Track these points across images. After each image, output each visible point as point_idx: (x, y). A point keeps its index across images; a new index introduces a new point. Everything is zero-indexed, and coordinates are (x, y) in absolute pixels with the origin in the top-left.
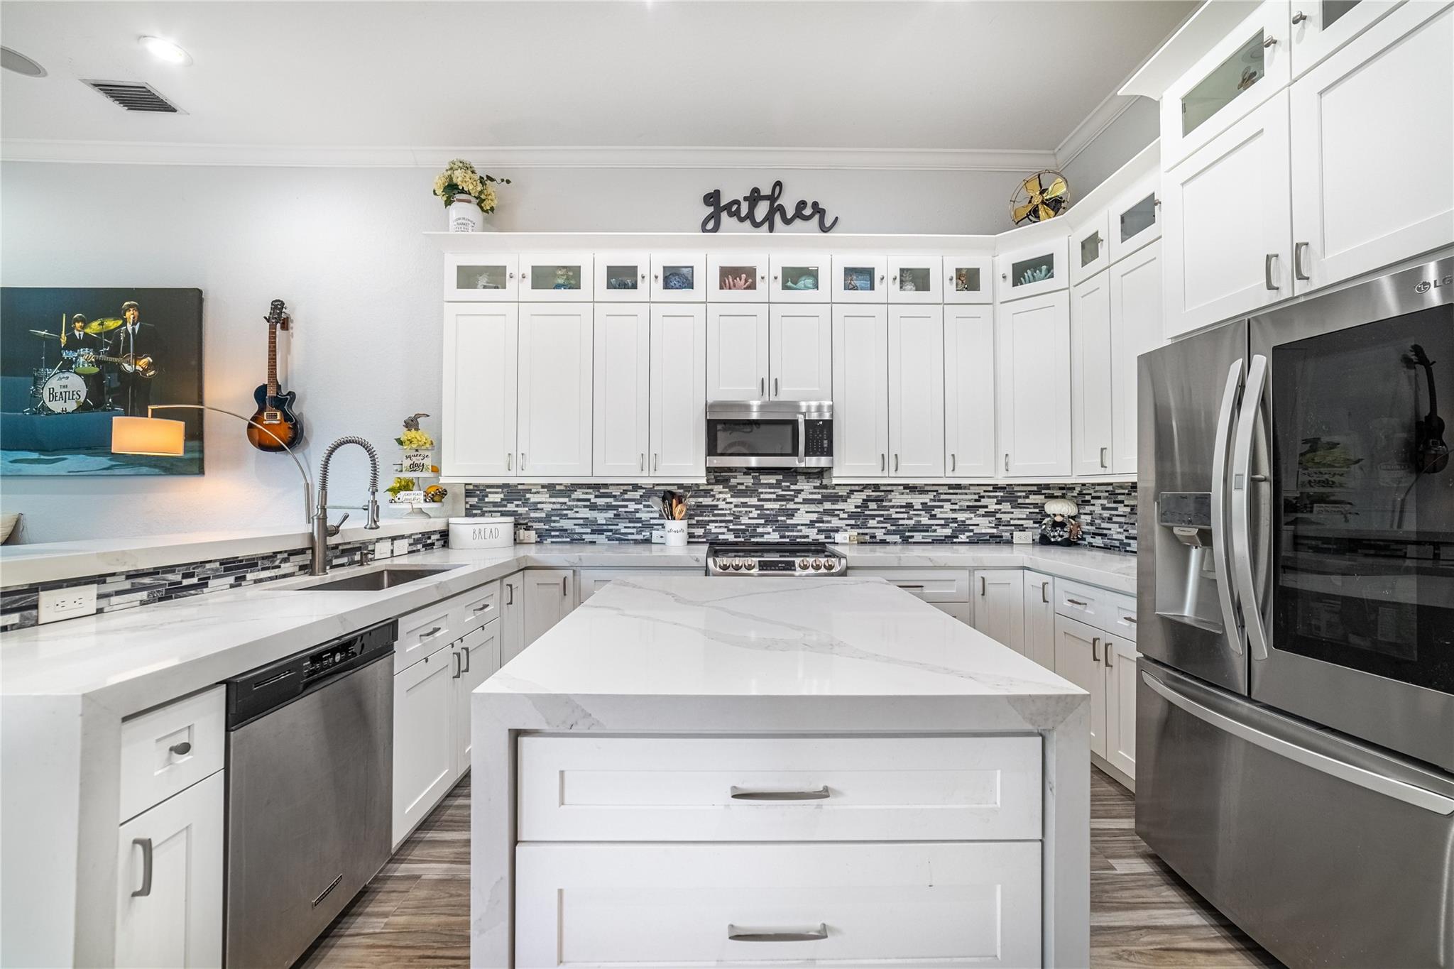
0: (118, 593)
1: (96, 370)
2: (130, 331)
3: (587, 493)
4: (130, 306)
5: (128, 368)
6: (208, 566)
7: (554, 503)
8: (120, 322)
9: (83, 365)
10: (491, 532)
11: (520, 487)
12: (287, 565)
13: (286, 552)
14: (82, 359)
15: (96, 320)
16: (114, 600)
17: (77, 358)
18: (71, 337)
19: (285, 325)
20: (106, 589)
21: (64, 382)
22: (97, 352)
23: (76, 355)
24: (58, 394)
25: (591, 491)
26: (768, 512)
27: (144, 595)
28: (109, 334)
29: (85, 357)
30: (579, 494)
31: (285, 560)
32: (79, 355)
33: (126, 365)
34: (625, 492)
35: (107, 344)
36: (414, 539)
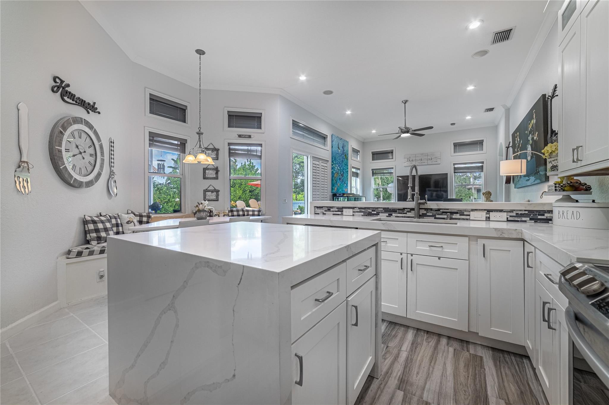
0: (357, 212)
10: (573, 214)
12: (410, 213)
13: (409, 208)
20: (354, 210)
36: (517, 214)
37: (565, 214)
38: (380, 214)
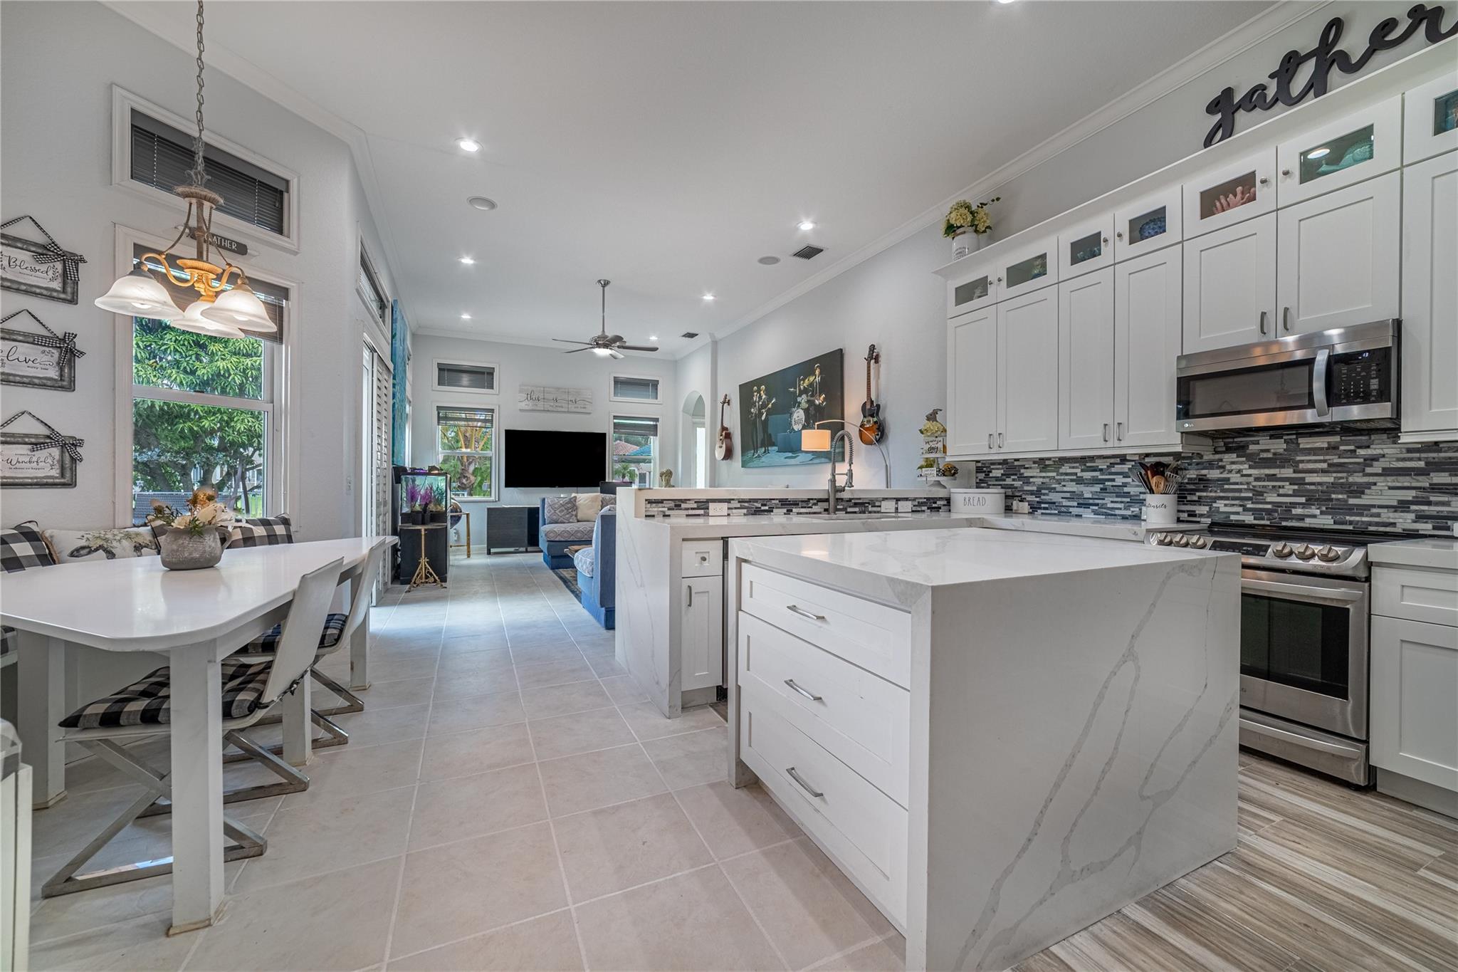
0: (736, 508)
2: (818, 381)
3: (1073, 468)
4: (817, 367)
5: (817, 402)
6: (773, 502)
7: (1044, 477)
10: (979, 500)
11: (1016, 463)
12: (816, 507)
13: (815, 499)
14: (803, 401)
16: (734, 511)
18: (800, 390)
19: (877, 360)
20: (731, 506)
23: (801, 399)
25: (1078, 465)
27: (745, 511)
28: (811, 384)
29: (804, 399)
30: (1066, 469)
31: (815, 504)
34: (1112, 465)
35: (810, 391)
36: (918, 502)
37: (971, 500)
38: (774, 510)
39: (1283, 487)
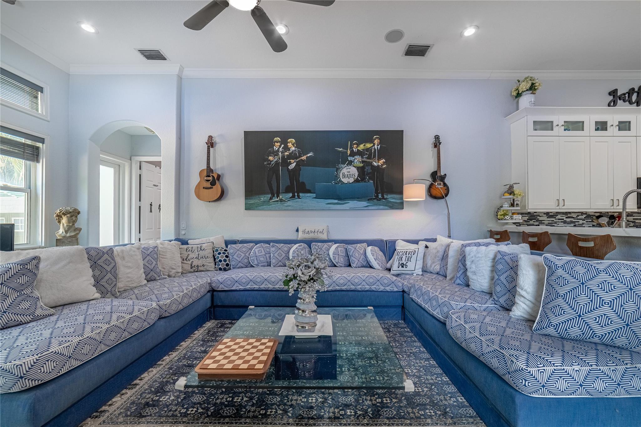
1: (362, 165)
2: (376, 149)
3: (562, 216)
4: (376, 138)
5: (375, 164)
7: (549, 220)
8: (372, 145)
9: (357, 163)
11: (535, 214)
14: (356, 161)
15: (362, 144)
17: (354, 160)
18: (352, 151)
21: (348, 170)
22: (362, 157)
23: (354, 158)
24: (346, 175)
25: (564, 215)
26: (637, 224)
28: (368, 150)
29: (357, 160)
30: (559, 217)
32: (355, 159)
33: (374, 163)
34: (578, 216)
35: (366, 154)
39: (630, 224)
